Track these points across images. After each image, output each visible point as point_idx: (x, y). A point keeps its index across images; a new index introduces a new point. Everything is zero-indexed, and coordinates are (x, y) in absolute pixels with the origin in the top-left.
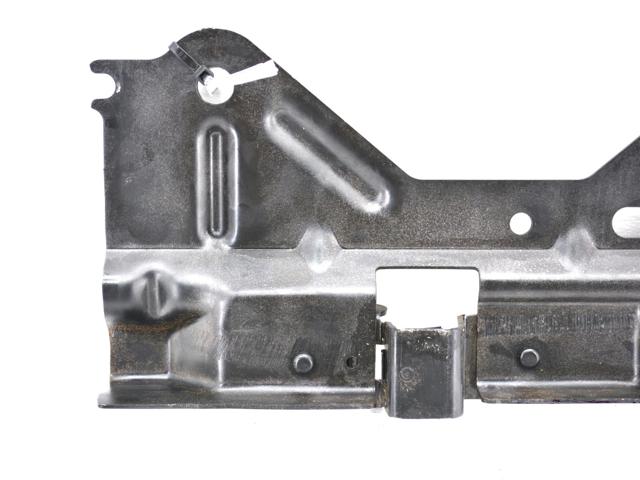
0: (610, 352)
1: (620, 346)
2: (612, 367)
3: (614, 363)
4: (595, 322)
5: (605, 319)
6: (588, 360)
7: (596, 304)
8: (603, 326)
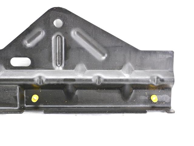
0: (10, 99)
1: (12, 97)
2: (10, 103)
3: (11, 102)
4: (5, 91)
5: (7, 90)
6: (3, 101)
7: (5, 85)
8: (7, 92)
